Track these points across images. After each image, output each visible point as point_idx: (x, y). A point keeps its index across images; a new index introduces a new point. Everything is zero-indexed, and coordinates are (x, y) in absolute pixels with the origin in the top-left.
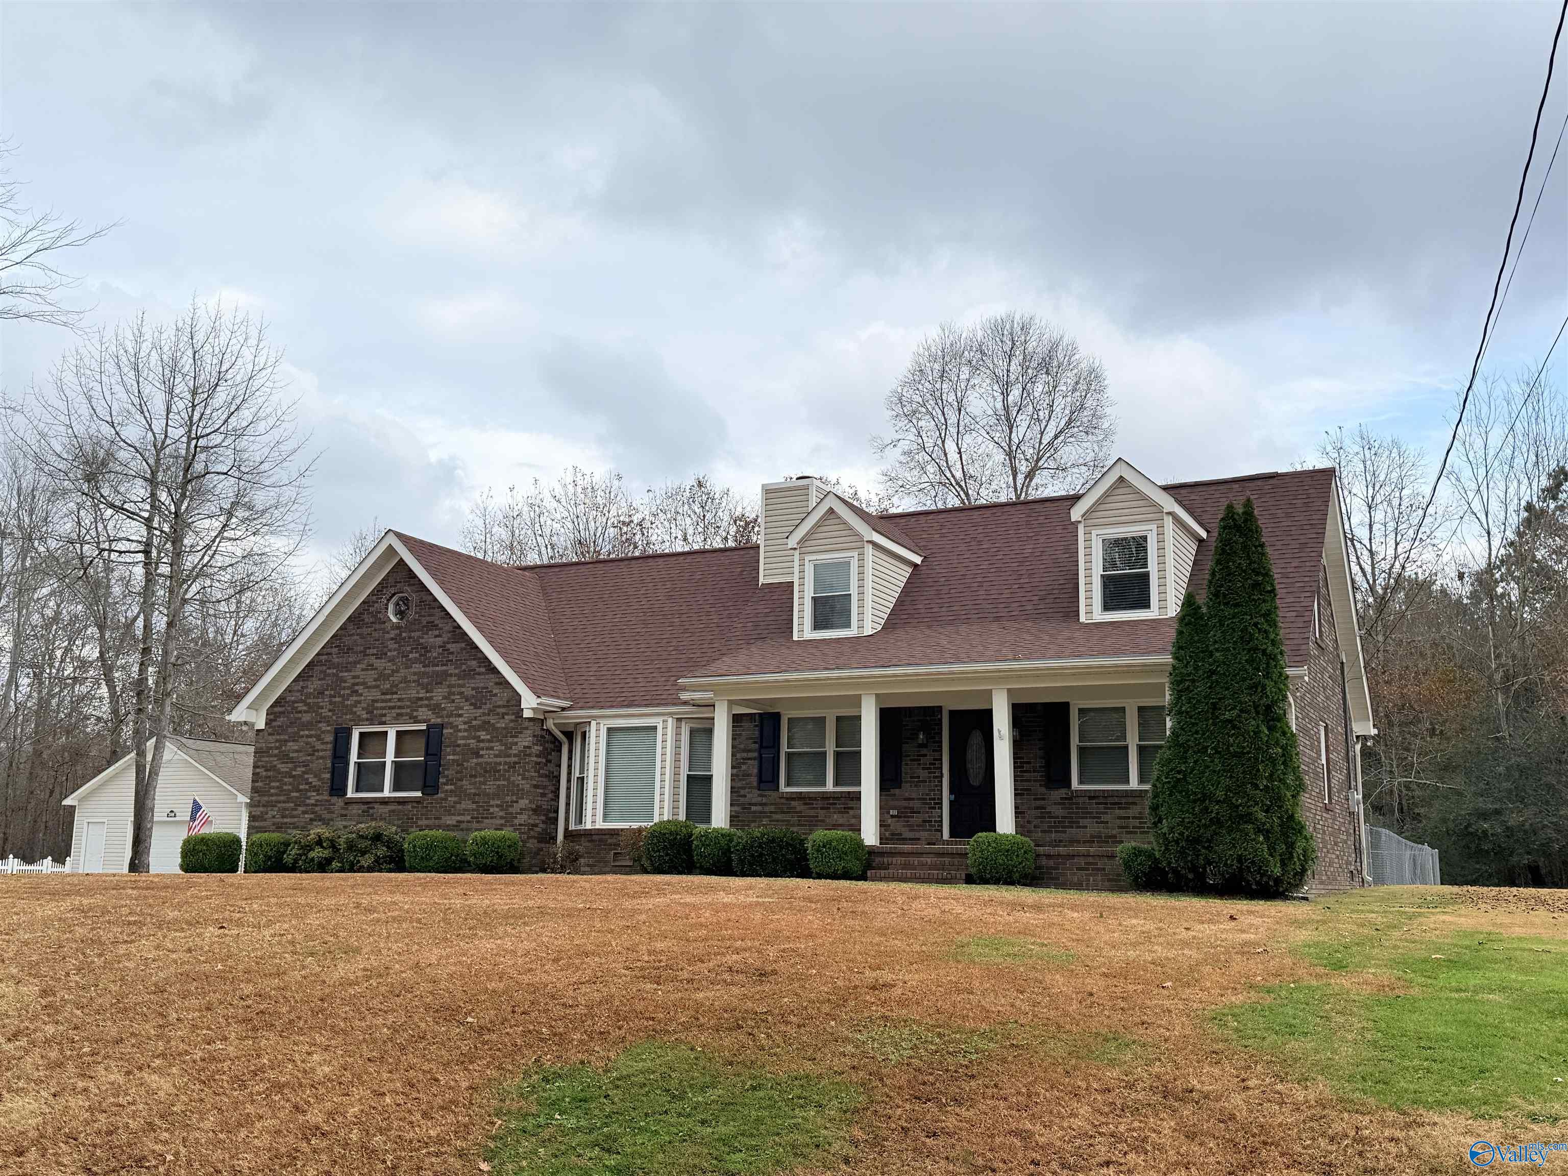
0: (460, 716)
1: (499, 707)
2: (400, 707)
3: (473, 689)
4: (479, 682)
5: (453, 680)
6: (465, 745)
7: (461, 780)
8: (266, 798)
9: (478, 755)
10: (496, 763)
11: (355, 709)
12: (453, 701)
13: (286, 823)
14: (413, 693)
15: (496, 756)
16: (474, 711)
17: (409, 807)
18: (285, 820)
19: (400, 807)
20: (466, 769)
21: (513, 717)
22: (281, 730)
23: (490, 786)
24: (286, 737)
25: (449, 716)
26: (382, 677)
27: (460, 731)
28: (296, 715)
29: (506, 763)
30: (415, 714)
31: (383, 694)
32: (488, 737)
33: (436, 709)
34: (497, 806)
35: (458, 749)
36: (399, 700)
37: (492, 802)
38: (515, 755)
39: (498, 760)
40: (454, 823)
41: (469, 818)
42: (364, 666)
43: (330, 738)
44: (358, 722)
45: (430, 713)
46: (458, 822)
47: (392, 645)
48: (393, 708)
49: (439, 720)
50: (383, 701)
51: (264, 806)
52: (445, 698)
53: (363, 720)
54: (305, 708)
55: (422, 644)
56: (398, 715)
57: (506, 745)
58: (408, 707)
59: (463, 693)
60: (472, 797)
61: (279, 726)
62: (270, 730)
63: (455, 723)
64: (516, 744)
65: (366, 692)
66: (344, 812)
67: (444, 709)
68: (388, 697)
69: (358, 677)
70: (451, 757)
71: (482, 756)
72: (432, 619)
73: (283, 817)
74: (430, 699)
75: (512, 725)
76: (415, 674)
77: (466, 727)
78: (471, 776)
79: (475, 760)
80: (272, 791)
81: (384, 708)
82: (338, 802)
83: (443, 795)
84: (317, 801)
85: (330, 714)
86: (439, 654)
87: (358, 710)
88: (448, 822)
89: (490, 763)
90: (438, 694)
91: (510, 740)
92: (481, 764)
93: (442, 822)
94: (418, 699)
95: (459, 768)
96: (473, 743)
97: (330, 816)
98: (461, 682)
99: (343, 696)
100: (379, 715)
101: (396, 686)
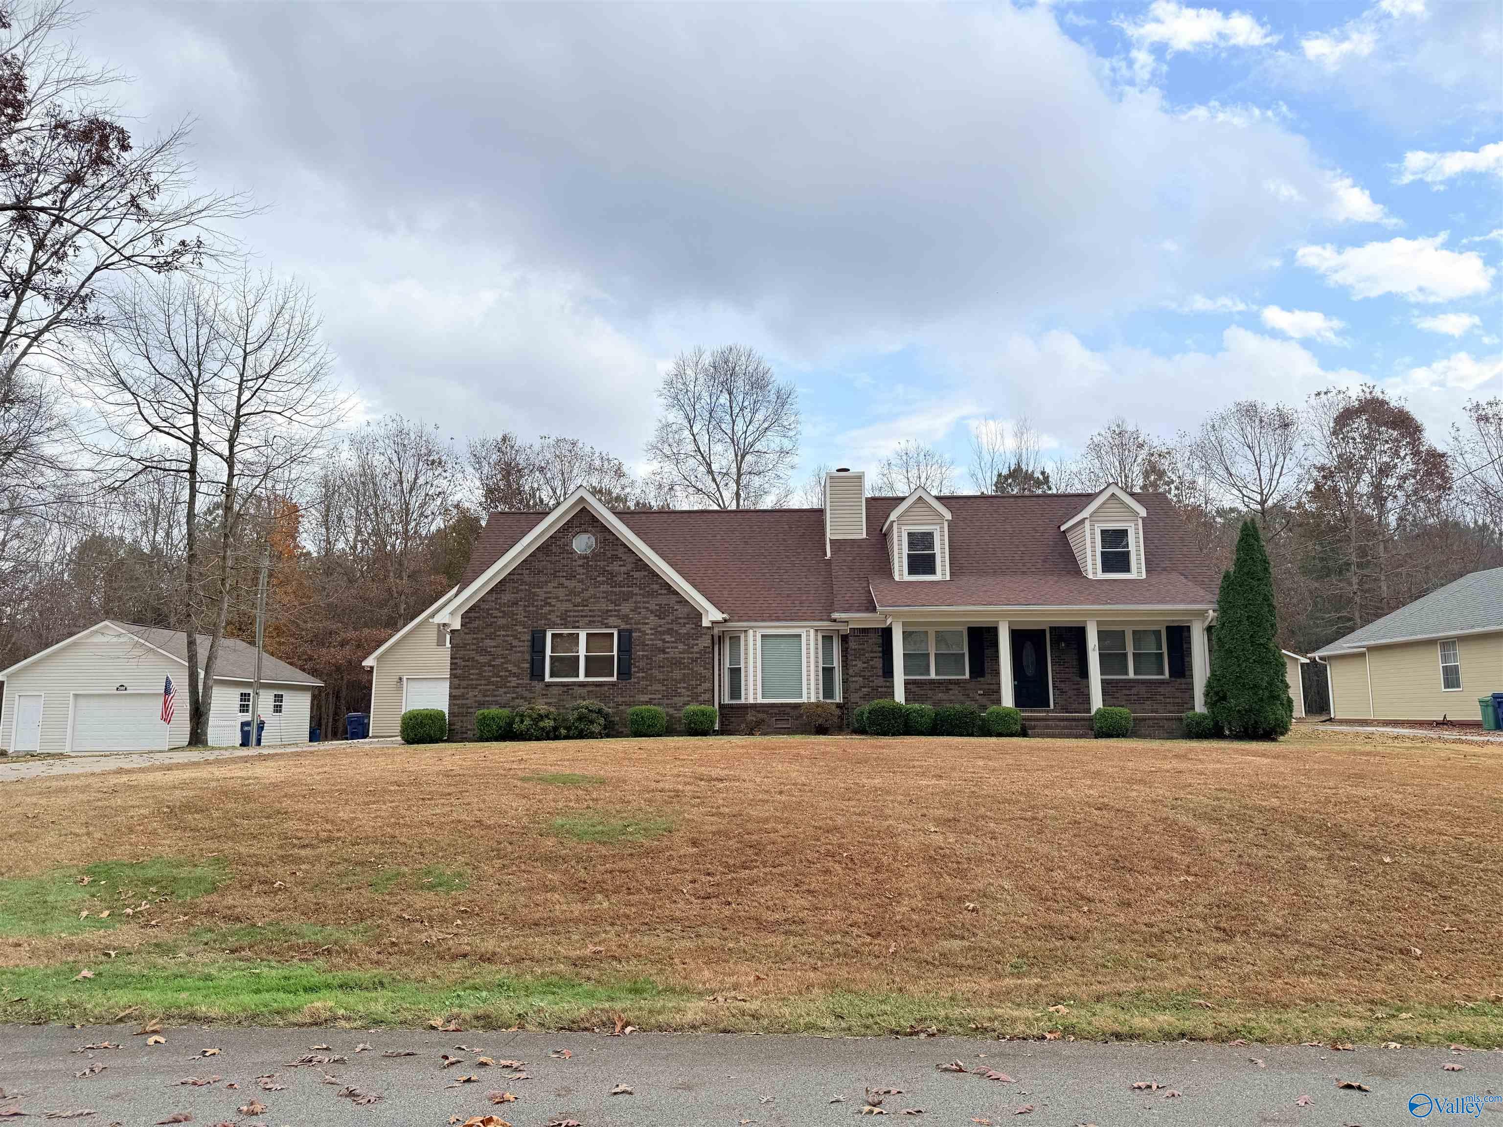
0: (647, 624)
1: (680, 618)
2: (592, 616)
3: (656, 605)
4: (663, 600)
5: (639, 598)
6: (653, 645)
7: (651, 669)
8: (466, 682)
9: (664, 652)
10: (681, 658)
11: (549, 616)
12: (640, 613)
13: (488, 701)
14: (604, 607)
15: (680, 653)
16: (659, 621)
17: (606, 688)
18: (487, 699)
19: (596, 689)
20: (655, 661)
21: (693, 626)
22: (477, 630)
23: (677, 674)
24: (484, 636)
25: (638, 624)
26: (572, 592)
27: (648, 634)
28: (492, 620)
29: (689, 658)
30: (606, 621)
31: (575, 606)
32: (673, 639)
33: (625, 618)
34: (684, 688)
35: (646, 648)
36: (590, 611)
37: (679, 686)
38: (696, 653)
39: (682, 656)
41: (660, 696)
42: (556, 585)
43: (528, 637)
44: (553, 626)
45: (620, 621)
46: (650, 699)
47: (582, 571)
48: (585, 616)
49: (628, 627)
50: (575, 611)
51: (464, 688)
52: (632, 611)
53: (558, 624)
54: (501, 615)
55: (608, 571)
56: (590, 621)
57: (688, 645)
58: (599, 616)
59: (648, 608)
60: (662, 682)
61: (475, 628)
62: (466, 631)
63: (642, 629)
64: (697, 645)
65: (559, 604)
66: (544, 692)
67: (632, 618)
68: (580, 608)
69: (550, 593)
70: (641, 653)
71: (668, 653)
72: (615, 553)
73: (485, 696)
74: (619, 610)
75: (693, 631)
76: (604, 592)
77: (653, 632)
78: (660, 667)
79: (662, 656)
80: (472, 677)
81: (577, 616)
82: (538, 686)
83: (636, 680)
84: (518, 684)
85: (526, 619)
86: (624, 578)
87: (553, 617)
88: (641, 699)
89: (675, 658)
90: (625, 608)
91: (692, 642)
92: (667, 658)
93: (636, 699)
94: (608, 611)
95: (649, 661)
96: (659, 644)
97: (532, 695)
98: (645, 599)
99: (537, 606)
100: (571, 621)
101: (587, 600)
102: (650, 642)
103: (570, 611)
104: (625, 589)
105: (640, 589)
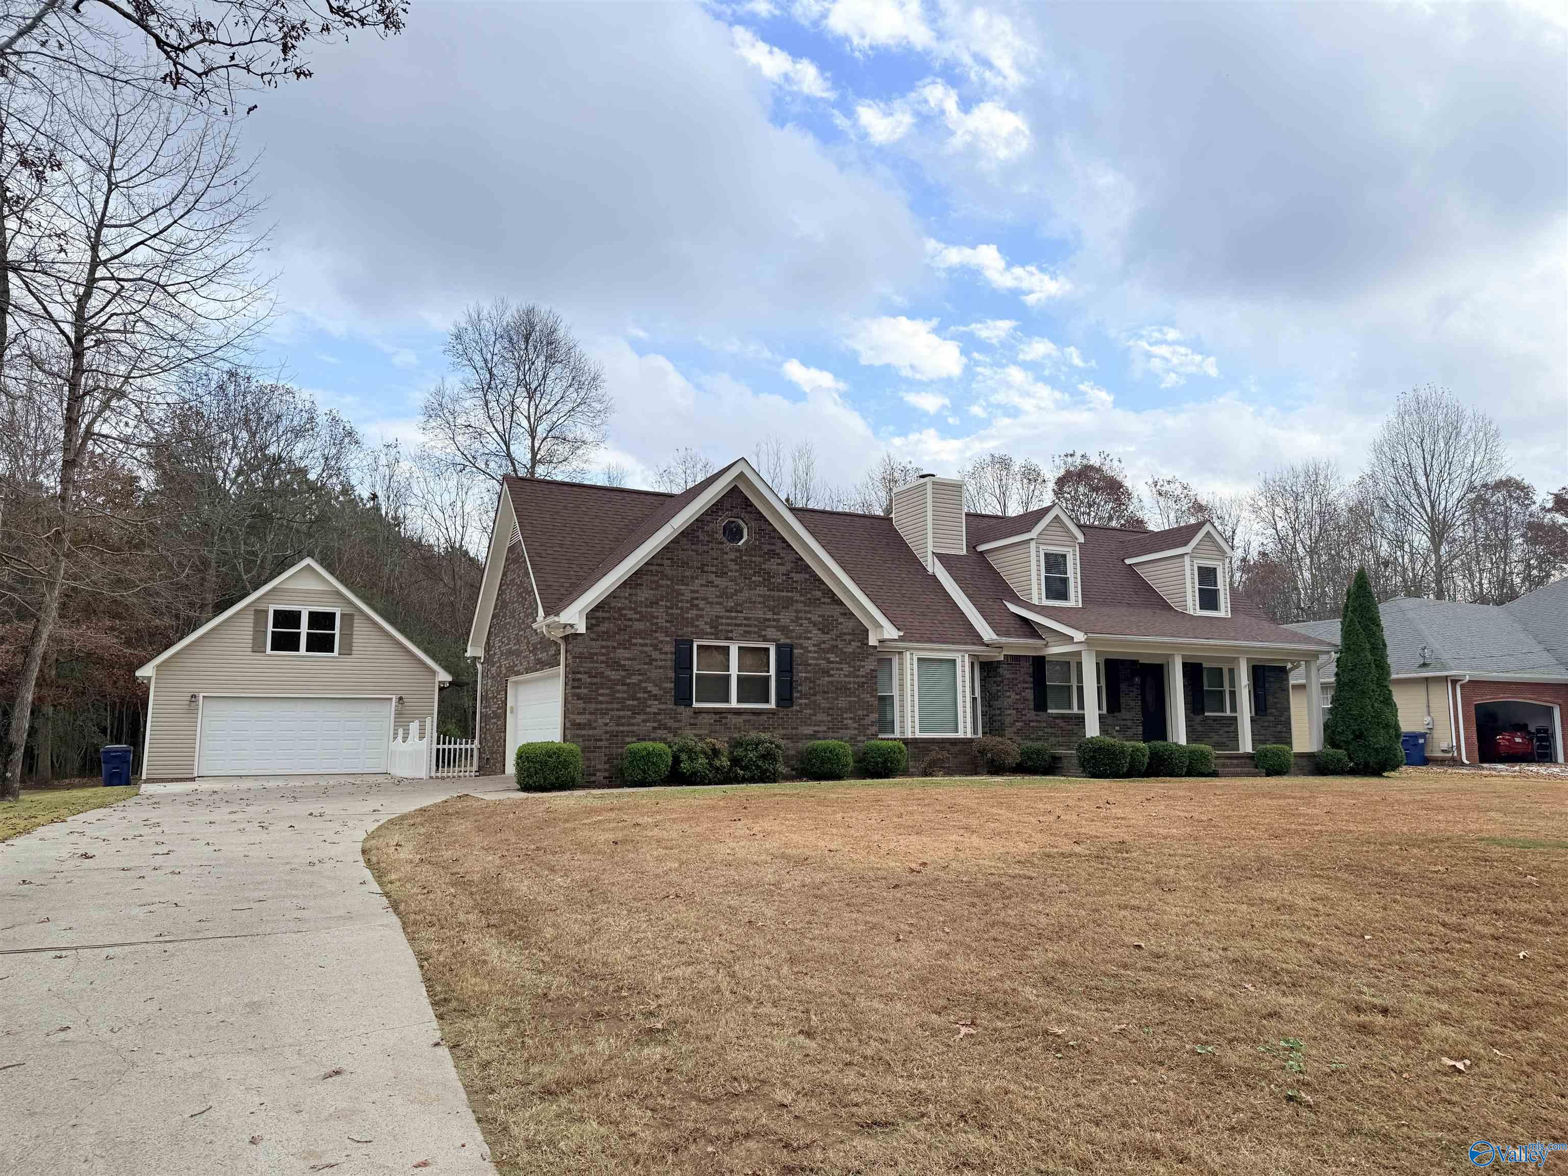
0: (809, 638)
1: (845, 634)
2: (746, 625)
3: (819, 616)
4: (826, 611)
5: (800, 606)
6: (816, 665)
7: (815, 695)
8: (593, 706)
9: (829, 675)
10: (847, 682)
11: (696, 623)
13: (622, 732)
14: (760, 614)
15: (846, 676)
16: (823, 636)
17: (765, 717)
18: (621, 728)
19: (755, 718)
20: (819, 685)
21: (859, 644)
22: (607, 635)
23: (842, 702)
24: (616, 644)
25: (800, 638)
26: (724, 594)
27: (810, 652)
28: (627, 623)
29: (855, 683)
31: (727, 611)
32: (838, 659)
33: (784, 629)
34: (851, 718)
35: (809, 668)
36: (745, 619)
38: (863, 676)
39: (847, 679)
40: (812, 732)
41: (825, 728)
42: (704, 583)
43: (669, 648)
44: (702, 635)
45: (779, 633)
46: (815, 731)
47: (733, 566)
48: (740, 625)
49: (788, 641)
50: (728, 618)
51: (591, 713)
52: (792, 621)
53: (707, 634)
54: (637, 616)
55: (765, 569)
56: (745, 632)
57: (854, 667)
58: (755, 626)
59: (810, 619)
60: (826, 712)
61: (604, 632)
62: (593, 636)
63: (805, 645)
65: (708, 608)
66: (692, 721)
67: (792, 631)
68: (733, 614)
69: (697, 592)
70: (804, 675)
71: (832, 676)
72: (773, 547)
73: (617, 725)
74: (778, 620)
75: (859, 650)
76: (759, 596)
77: (816, 649)
78: (824, 692)
79: (827, 679)
80: (600, 698)
81: (729, 625)
82: (684, 713)
83: (798, 708)
84: (660, 709)
85: (668, 625)
86: (783, 580)
87: (701, 623)
88: (805, 732)
89: (841, 682)
90: (785, 618)
91: (858, 663)
92: (831, 682)
93: (799, 731)
94: (765, 620)
95: (812, 685)
96: (824, 664)
97: (677, 725)
98: (807, 608)
99: (682, 608)
100: (721, 631)
101: (741, 605)
102: (814, 662)
103: (722, 617)
104: (785, 594)
105: (801, 595)
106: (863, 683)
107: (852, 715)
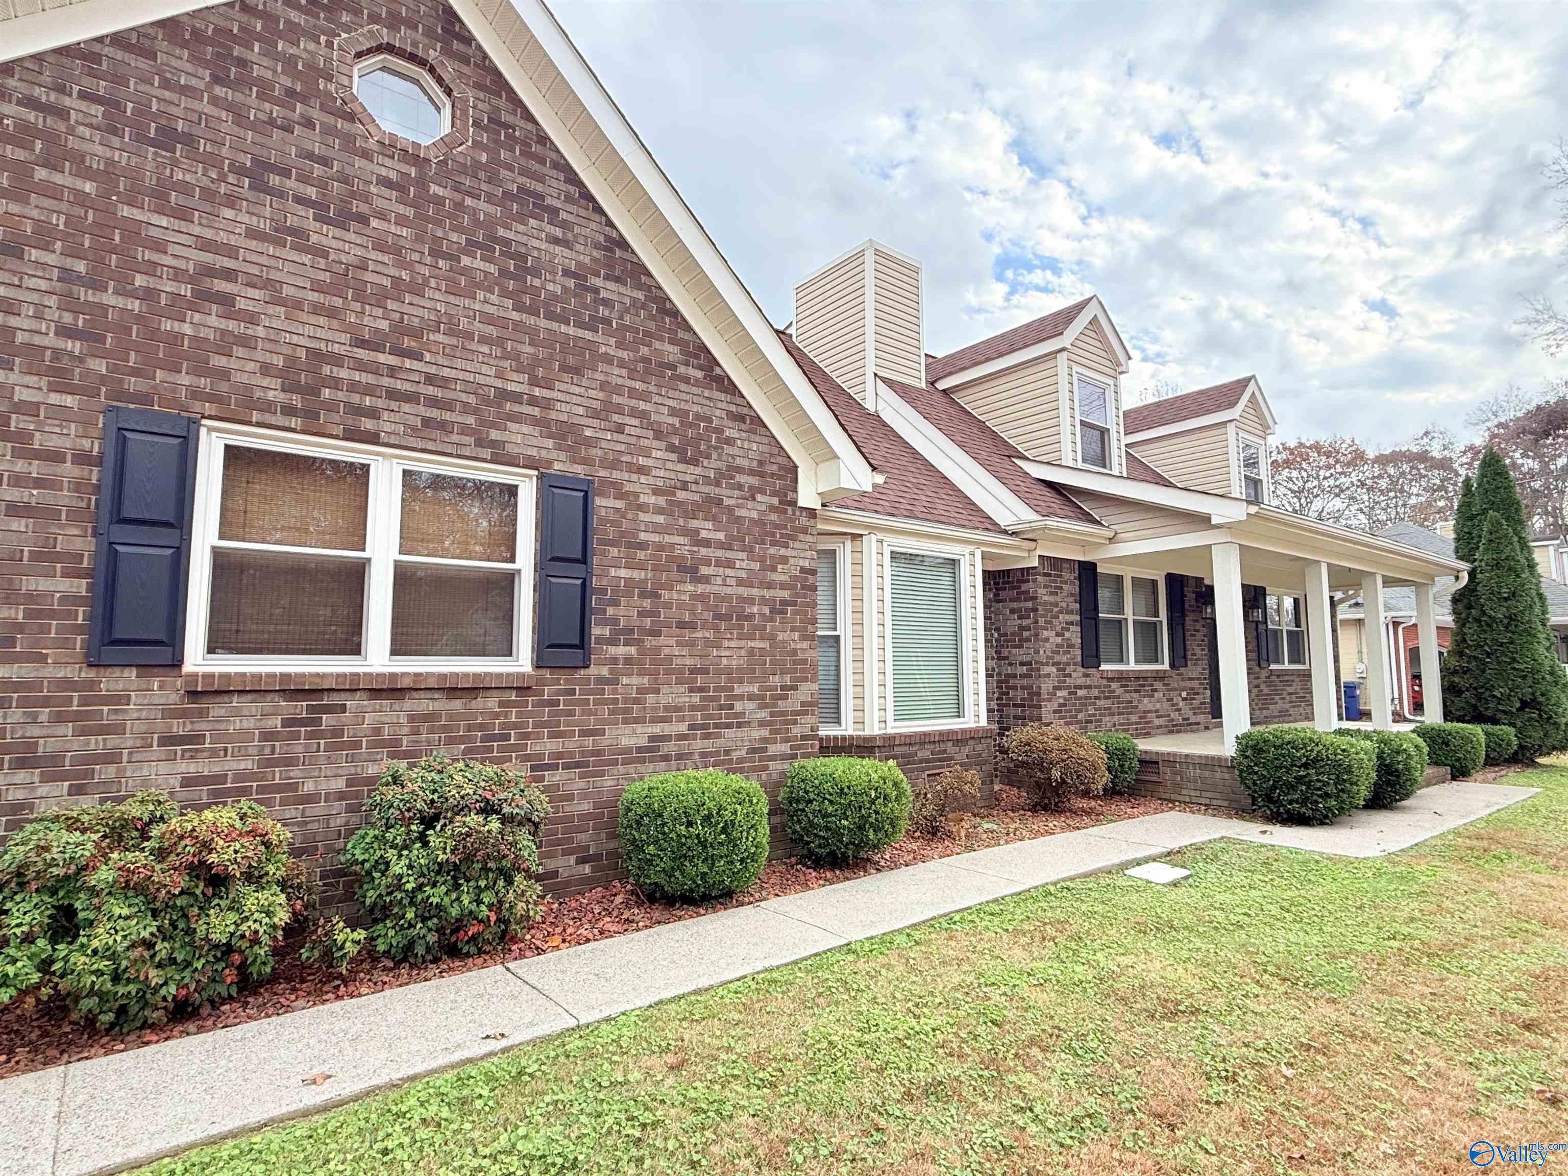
0: (642, 470)
1: (740, 470)
2: (433, 402)
3: (673, 412)
5: (617, 375)
6: (660, 547)
7: (655, 633)
9: (695, 576)
10: (743, 600)
11: (218, 363)
12: (620, 429)
14: (487, 376)
15: (741, 583)
16: (681, 467)
17: (492, 703)
19: (457, 705)
20: (668, 605)
21: (775, 501)
23: (730, 654)
25: (614, 465)
27: (642, 508)
29: (764, 601)
31: (361, 343)
32: (721, 536)
33: (564, 438)
34: (751, 697)
35: (641, 555)
36: (430, 379)
37: (738, 690)
38: (783, 586)
39: (745, 592)
40: (643, 742)
43: (71, 438)
45: (550, 443)
46: (652, 739)
48: (411, 398)
49: (579, 470)
50: (360, 366)
52: (595, 414)
53: (266, 408)
55: (507, 242)
56: (427, 422)
57: (762, 560)
58: (467, 409)
59: (644, 414)
60: (688, 680)
63: (628, 487)
64: (784, 560)
66: (178, 727)
67: (590, 442)
68: (382, 358)
70: (623, 573)
71: (706, 580)
72: (535, 185)
74: (546, 405)
76: (489, 320)
77: (661, 501)
78: (682, 625)
79: (690, 587)
81: (369, 390)
83: (605, 671)
85: (72, 346)
86: (565, 289)
87: (242, 370)
88: (625, 742)
89: (727, 598)
91: (772, 550)
92: (702, 598)
93: (605, 741)
94: (504, 395)
95: (647, 603)
96: (682, 545)
97: (92, 744)
98: (638, 385)
99: (149, 295)
100: (331, 406)
101: (416, 334)
102: (655, 538)
103: (337, 360)
104: (571, 330)
105: (620, 346)
106: (784, 603)
107: (755, 689)
